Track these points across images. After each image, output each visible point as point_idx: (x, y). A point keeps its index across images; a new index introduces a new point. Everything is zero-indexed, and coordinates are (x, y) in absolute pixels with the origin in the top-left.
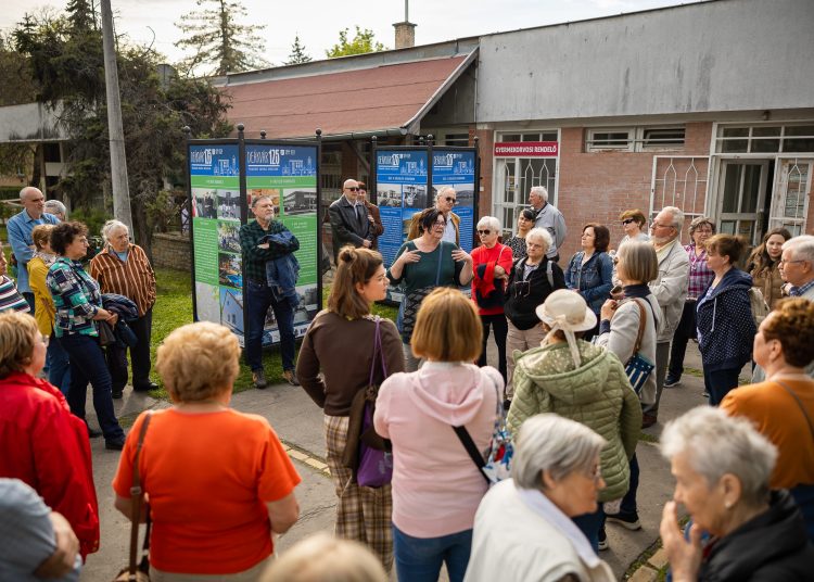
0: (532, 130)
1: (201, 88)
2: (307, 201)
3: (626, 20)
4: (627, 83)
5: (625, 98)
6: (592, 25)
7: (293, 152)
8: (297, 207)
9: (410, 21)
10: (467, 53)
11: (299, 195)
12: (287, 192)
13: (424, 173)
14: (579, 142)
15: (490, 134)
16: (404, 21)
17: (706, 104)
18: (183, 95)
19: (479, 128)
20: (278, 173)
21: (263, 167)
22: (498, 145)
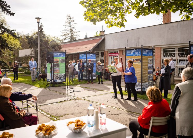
0: (115, 51)
1: (57, 45)
2: (64, 61)
3: (127, 31)
4: (127, 42)
5: (127, 44)
6: (122, 32)
7: (61, 53)
8: (62, 61)
9: (104, 31)
10: (103, 38)
11: (62, 60)
12: (60, 59)
13: (86, 57)
14: (122, 53)
15: (108, 52)
16: (102, 30)
17: (139, 46)
18: (54, 46)
19: (106, 51)
20: (59, 56)
21: (56, 56)
22: (109, 54)
